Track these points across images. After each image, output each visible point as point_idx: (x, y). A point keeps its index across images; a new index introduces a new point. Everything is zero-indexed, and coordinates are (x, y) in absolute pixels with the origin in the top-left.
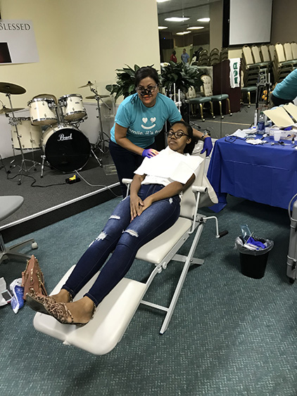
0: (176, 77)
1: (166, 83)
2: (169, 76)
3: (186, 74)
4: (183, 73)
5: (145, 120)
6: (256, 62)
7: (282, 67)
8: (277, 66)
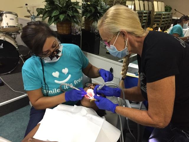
0: (93, 10)
1: (86, 14)
2: (88, 8)
3: (101, 9)
4: (99, 8)
5: (56, 74)
6: (141, 10)
7: (156, 15)
8: (153, 14)
